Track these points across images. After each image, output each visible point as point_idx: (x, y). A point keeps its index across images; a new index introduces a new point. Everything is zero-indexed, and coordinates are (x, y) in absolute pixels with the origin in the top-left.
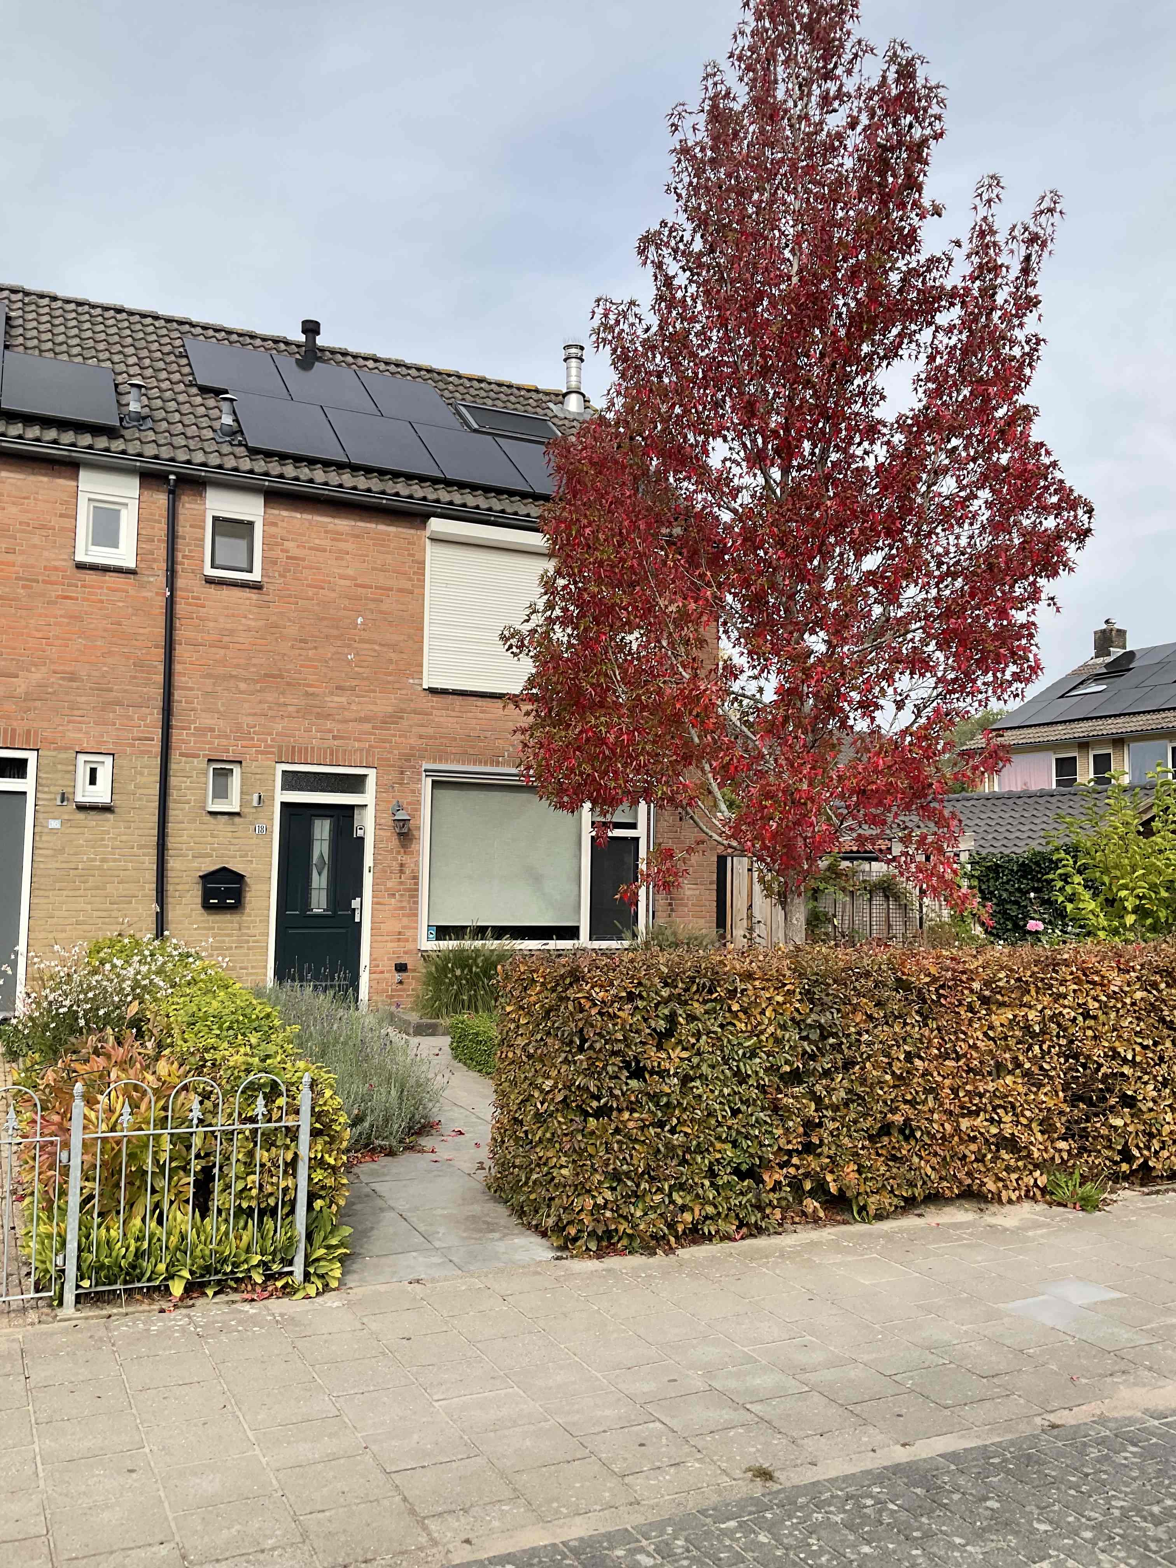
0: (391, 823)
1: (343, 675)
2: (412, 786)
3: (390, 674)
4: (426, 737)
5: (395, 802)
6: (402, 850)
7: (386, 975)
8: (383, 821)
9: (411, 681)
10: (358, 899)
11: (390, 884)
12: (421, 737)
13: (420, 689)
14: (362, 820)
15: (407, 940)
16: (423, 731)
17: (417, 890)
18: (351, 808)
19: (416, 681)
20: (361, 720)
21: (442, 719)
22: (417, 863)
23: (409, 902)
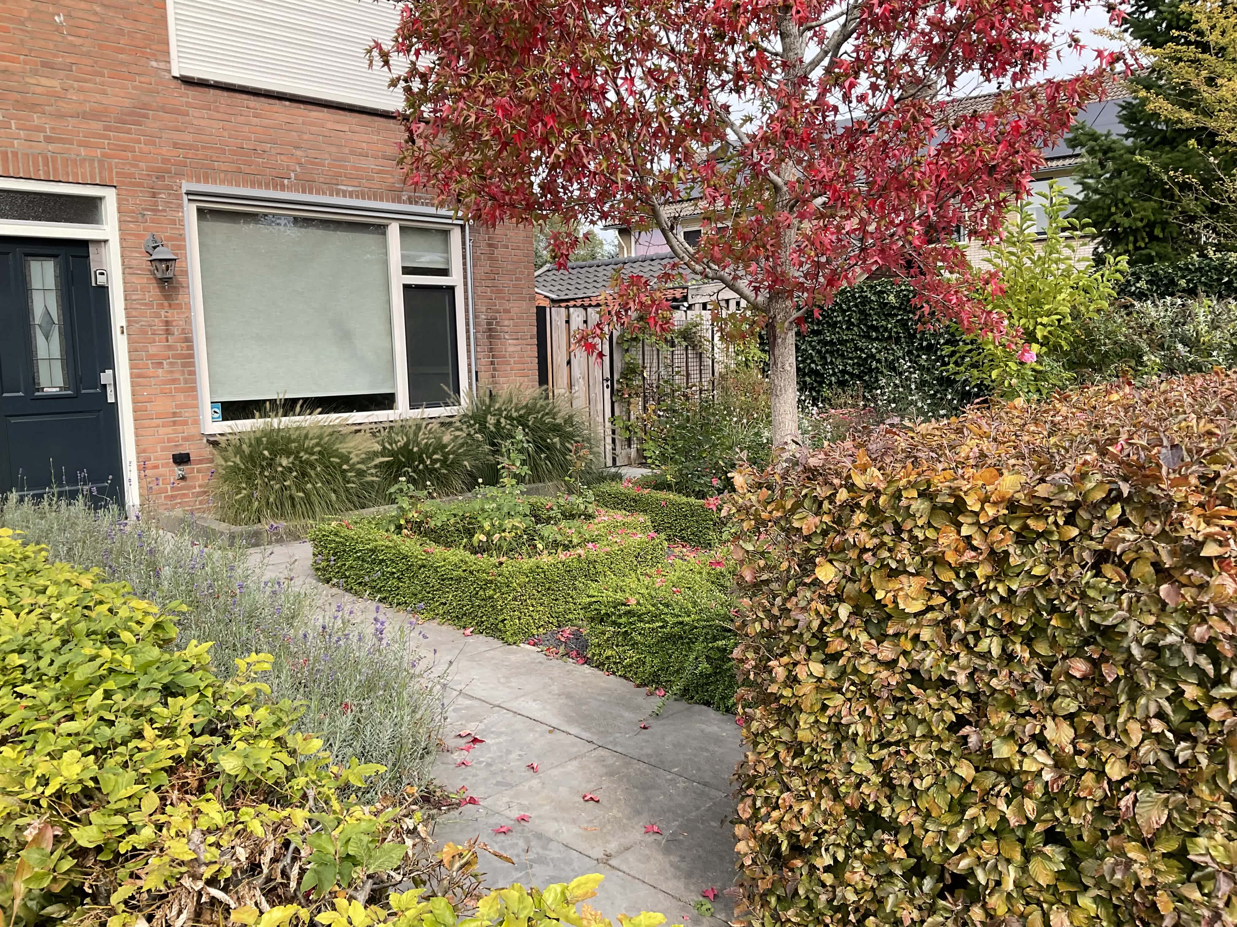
0: (146, 265)
1: (51, 45)
2: (171, 215)
3: (121, 51)
4: (184, 147)
5: (149, 237)
6: (166, 303)
7: (161, 470)
8: (134, 263)
9: (154, 64)
10: (109, 372)
11: (152, 350)
12: (176, 145)
13: (168, 76)
14: (101, 262)
15: (185, 423)
16: (176, 136)
17: (192, 356)
18: (83, 244)
19: (162, 65)
20: (84, 116)
21: (203, 123)
22: (188, 321)
23: (183, 373)
